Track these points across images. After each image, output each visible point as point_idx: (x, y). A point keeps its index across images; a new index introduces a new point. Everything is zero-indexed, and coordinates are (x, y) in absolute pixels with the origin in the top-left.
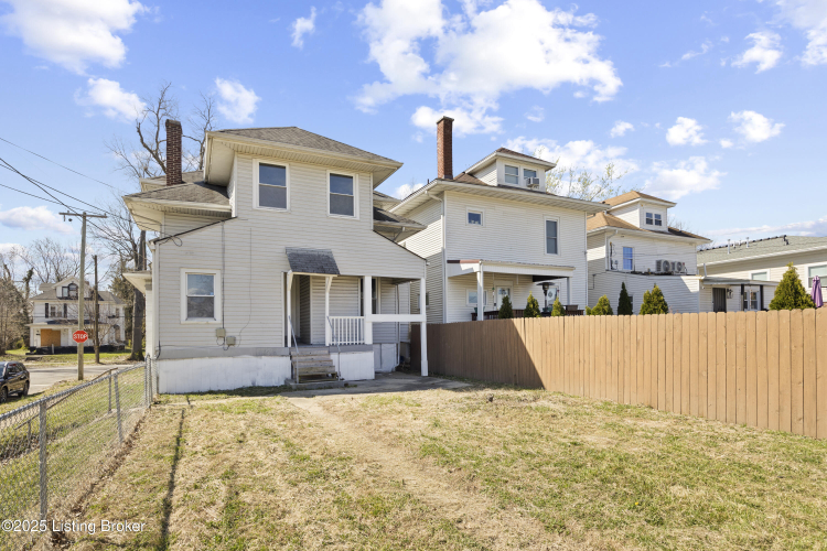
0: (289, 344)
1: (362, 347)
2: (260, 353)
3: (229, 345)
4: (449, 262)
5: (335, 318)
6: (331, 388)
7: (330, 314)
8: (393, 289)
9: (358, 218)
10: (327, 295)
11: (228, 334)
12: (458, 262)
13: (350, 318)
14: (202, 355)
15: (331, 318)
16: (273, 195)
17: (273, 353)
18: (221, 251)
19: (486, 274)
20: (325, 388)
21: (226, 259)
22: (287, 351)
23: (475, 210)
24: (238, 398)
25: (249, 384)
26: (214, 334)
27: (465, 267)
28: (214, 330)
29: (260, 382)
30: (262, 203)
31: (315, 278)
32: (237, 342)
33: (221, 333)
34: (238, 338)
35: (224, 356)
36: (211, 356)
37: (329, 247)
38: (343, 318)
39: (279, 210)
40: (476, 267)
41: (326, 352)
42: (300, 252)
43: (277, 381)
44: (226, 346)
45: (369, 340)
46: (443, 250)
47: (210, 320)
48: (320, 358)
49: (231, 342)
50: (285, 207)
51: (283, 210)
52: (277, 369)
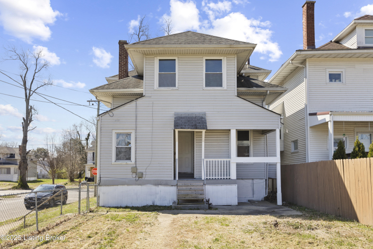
0: (177, 178)
1: (229, 181)
2: (158, 183)
3: (139, 178)
4: (311, 114)
5: (208, 160)
6: (198, 209)
7: (205, 157)
8: (263, 138)
9: (225, 88)
10: (203, 144)
11: (139, 171)
12: (315, 114)
13: (222, 160)
14: (123, 184)
15: (206, 160)
16: (167, 79)
17: (166, 183)
18: (135, 118)
19: (335, 123)
20: (194, 209)
21: (138, 123)
22: (175, 182)
23: (335, 71)
24: (136, 212)
25: (150, 203)
26: (130, 171)
27: (320, 118)
28: (130, 168)
29: (158, 203)
30: (160, 85)
31: (197, 132)
32: (144, 176)
33: (134, 170)
34: (144, 173)
35: (136, 184)
36: (128, 184)
37: (204, 110)
38: (214, 160)
39: (171, 88)
40: (327, 118)
41: (202, 184)
42: (183, 116)
43: (168, 202)
44: (137, 178)
45: (233, 176)
46: (306, 106)
47: (128, 162)
48: (196, 188)
49: (141, 176)
50: (175, 86)
51: (174, 88)
52: (168, 194)
